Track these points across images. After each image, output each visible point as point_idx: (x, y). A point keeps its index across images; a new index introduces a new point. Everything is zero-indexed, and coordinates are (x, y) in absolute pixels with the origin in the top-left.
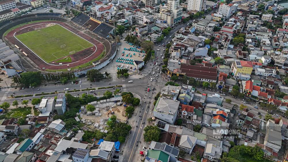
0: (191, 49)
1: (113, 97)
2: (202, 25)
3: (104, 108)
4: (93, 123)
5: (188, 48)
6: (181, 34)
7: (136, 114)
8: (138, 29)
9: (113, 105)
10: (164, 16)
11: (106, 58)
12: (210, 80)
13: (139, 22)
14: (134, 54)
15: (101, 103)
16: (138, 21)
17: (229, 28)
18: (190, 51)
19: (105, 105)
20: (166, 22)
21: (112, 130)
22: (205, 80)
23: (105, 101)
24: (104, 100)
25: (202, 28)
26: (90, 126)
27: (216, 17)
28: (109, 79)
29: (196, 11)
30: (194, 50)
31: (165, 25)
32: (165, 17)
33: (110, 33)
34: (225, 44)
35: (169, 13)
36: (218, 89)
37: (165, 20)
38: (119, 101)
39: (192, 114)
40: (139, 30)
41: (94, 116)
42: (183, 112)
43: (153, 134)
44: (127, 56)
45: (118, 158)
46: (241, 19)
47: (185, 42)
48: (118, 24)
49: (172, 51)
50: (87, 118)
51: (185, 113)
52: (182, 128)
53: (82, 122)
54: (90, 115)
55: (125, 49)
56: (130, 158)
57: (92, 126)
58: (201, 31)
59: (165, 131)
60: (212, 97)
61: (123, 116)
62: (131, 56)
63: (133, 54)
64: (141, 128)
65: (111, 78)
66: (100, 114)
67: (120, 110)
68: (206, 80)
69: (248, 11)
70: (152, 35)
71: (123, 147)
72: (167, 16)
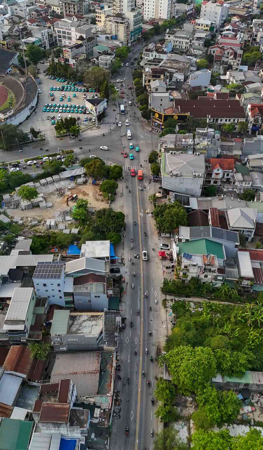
0: (180, 77)
1: (64, 170)
2: (183, 38)
3: (52, 193)
4: (40, 222)
5: (175, 75)
6: (155, 52)
7: (122, 193)
8: (69, 50)
9: (70, 184)
10: (111, 27)
11: (20, 105)
12: (234, 120)
13: (63, 42)
14: (75, 96)
15: (44, 185)
16: (60, 41)
17: (231, 39)
18: (178, 80)
19: (51, 188)
20: (115, 38)
21: (86, 227)
22: (226, 120)
23: (49, 179)
24: (46, 179)
25: (184, 44)
26: (36, 228)
27: (201, 25)
28: (41, 142)
29: (160, 19)
30: (186, 78)
31: (117, 43)
32: (113, 28)
33: (13, 64)
34: (234, 63)
35: (120, 19)
36: (250, 133)
37: (114, 33)
38: (79, 176)
39: (232, 172)
40: (70, 53)
41: (38, 209)
42: (215, 171)
43: (177, 214)
44: (62, 100)
45: (118, 271)
46: (242, 26)
47: (166, 65)
48: (21, 47)
49: (149, 81)
50: (22, 216)
51: (218, 173)
52: (222, 199)
53: (17, 222)
54: (28, 208)
55: (52, 89)
56: (142, 268)
57: (41, 227)
58: (184, 49)
59: (193, 210)
60: (253, 142)
61: (97, 200)
62: (70, 100)
63: (72, 97)
64: (142, 215)
65: (45, 139)
66: (50, 204)
67: (87, 192)
68: (228, 119)
69: (246, 15)
70: (99, 58)
71: (120, 252)
72: (116, 24)
